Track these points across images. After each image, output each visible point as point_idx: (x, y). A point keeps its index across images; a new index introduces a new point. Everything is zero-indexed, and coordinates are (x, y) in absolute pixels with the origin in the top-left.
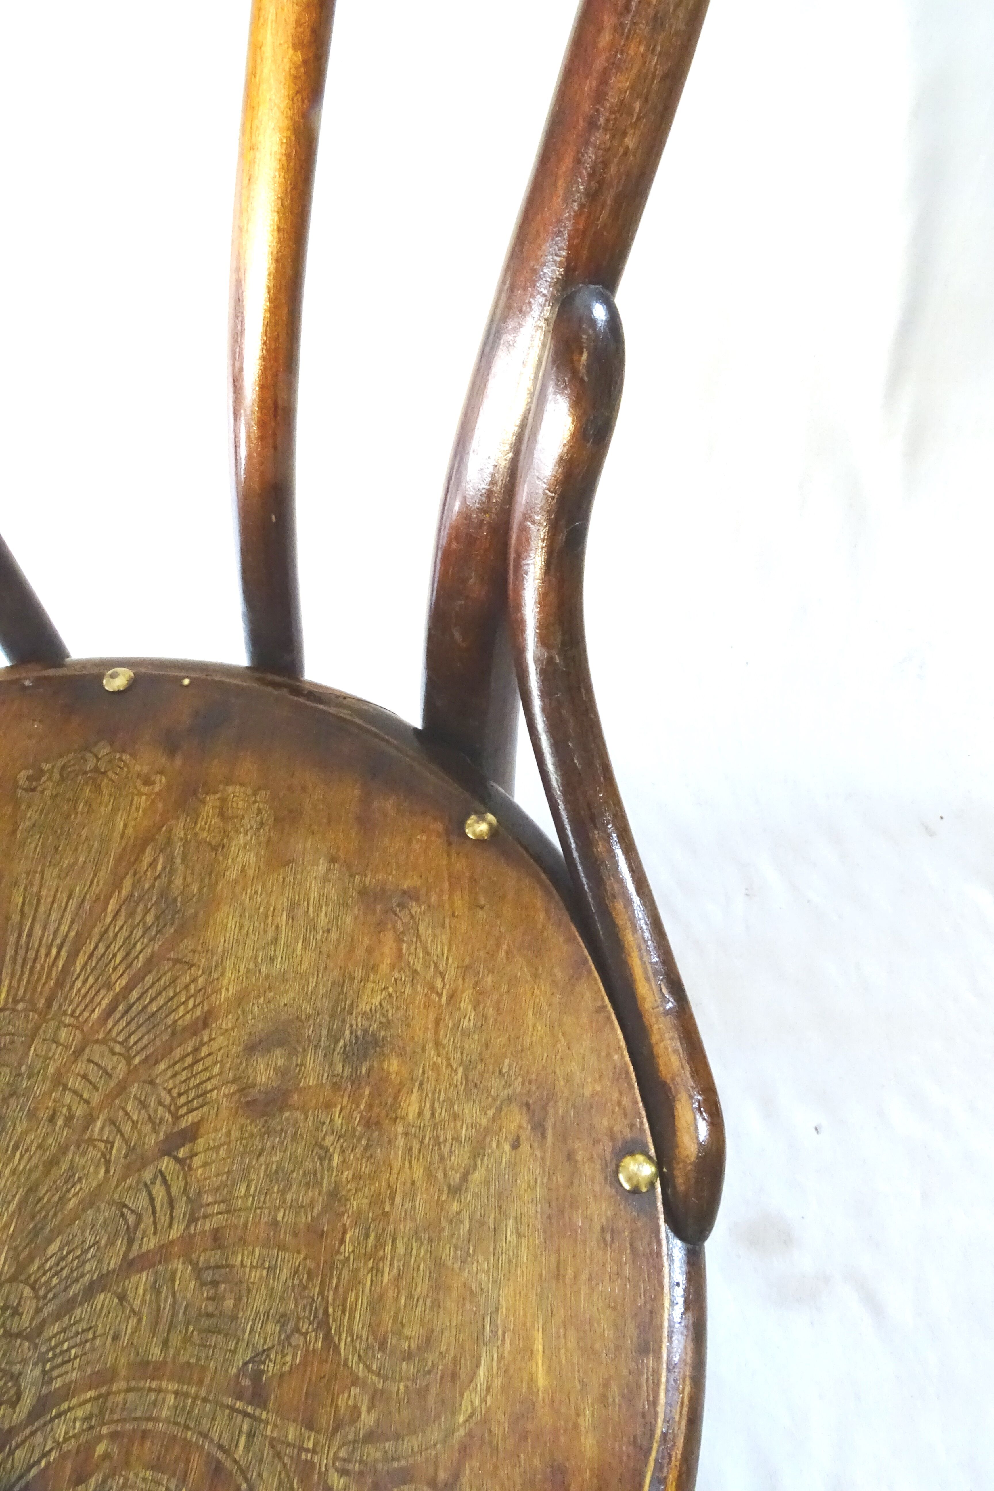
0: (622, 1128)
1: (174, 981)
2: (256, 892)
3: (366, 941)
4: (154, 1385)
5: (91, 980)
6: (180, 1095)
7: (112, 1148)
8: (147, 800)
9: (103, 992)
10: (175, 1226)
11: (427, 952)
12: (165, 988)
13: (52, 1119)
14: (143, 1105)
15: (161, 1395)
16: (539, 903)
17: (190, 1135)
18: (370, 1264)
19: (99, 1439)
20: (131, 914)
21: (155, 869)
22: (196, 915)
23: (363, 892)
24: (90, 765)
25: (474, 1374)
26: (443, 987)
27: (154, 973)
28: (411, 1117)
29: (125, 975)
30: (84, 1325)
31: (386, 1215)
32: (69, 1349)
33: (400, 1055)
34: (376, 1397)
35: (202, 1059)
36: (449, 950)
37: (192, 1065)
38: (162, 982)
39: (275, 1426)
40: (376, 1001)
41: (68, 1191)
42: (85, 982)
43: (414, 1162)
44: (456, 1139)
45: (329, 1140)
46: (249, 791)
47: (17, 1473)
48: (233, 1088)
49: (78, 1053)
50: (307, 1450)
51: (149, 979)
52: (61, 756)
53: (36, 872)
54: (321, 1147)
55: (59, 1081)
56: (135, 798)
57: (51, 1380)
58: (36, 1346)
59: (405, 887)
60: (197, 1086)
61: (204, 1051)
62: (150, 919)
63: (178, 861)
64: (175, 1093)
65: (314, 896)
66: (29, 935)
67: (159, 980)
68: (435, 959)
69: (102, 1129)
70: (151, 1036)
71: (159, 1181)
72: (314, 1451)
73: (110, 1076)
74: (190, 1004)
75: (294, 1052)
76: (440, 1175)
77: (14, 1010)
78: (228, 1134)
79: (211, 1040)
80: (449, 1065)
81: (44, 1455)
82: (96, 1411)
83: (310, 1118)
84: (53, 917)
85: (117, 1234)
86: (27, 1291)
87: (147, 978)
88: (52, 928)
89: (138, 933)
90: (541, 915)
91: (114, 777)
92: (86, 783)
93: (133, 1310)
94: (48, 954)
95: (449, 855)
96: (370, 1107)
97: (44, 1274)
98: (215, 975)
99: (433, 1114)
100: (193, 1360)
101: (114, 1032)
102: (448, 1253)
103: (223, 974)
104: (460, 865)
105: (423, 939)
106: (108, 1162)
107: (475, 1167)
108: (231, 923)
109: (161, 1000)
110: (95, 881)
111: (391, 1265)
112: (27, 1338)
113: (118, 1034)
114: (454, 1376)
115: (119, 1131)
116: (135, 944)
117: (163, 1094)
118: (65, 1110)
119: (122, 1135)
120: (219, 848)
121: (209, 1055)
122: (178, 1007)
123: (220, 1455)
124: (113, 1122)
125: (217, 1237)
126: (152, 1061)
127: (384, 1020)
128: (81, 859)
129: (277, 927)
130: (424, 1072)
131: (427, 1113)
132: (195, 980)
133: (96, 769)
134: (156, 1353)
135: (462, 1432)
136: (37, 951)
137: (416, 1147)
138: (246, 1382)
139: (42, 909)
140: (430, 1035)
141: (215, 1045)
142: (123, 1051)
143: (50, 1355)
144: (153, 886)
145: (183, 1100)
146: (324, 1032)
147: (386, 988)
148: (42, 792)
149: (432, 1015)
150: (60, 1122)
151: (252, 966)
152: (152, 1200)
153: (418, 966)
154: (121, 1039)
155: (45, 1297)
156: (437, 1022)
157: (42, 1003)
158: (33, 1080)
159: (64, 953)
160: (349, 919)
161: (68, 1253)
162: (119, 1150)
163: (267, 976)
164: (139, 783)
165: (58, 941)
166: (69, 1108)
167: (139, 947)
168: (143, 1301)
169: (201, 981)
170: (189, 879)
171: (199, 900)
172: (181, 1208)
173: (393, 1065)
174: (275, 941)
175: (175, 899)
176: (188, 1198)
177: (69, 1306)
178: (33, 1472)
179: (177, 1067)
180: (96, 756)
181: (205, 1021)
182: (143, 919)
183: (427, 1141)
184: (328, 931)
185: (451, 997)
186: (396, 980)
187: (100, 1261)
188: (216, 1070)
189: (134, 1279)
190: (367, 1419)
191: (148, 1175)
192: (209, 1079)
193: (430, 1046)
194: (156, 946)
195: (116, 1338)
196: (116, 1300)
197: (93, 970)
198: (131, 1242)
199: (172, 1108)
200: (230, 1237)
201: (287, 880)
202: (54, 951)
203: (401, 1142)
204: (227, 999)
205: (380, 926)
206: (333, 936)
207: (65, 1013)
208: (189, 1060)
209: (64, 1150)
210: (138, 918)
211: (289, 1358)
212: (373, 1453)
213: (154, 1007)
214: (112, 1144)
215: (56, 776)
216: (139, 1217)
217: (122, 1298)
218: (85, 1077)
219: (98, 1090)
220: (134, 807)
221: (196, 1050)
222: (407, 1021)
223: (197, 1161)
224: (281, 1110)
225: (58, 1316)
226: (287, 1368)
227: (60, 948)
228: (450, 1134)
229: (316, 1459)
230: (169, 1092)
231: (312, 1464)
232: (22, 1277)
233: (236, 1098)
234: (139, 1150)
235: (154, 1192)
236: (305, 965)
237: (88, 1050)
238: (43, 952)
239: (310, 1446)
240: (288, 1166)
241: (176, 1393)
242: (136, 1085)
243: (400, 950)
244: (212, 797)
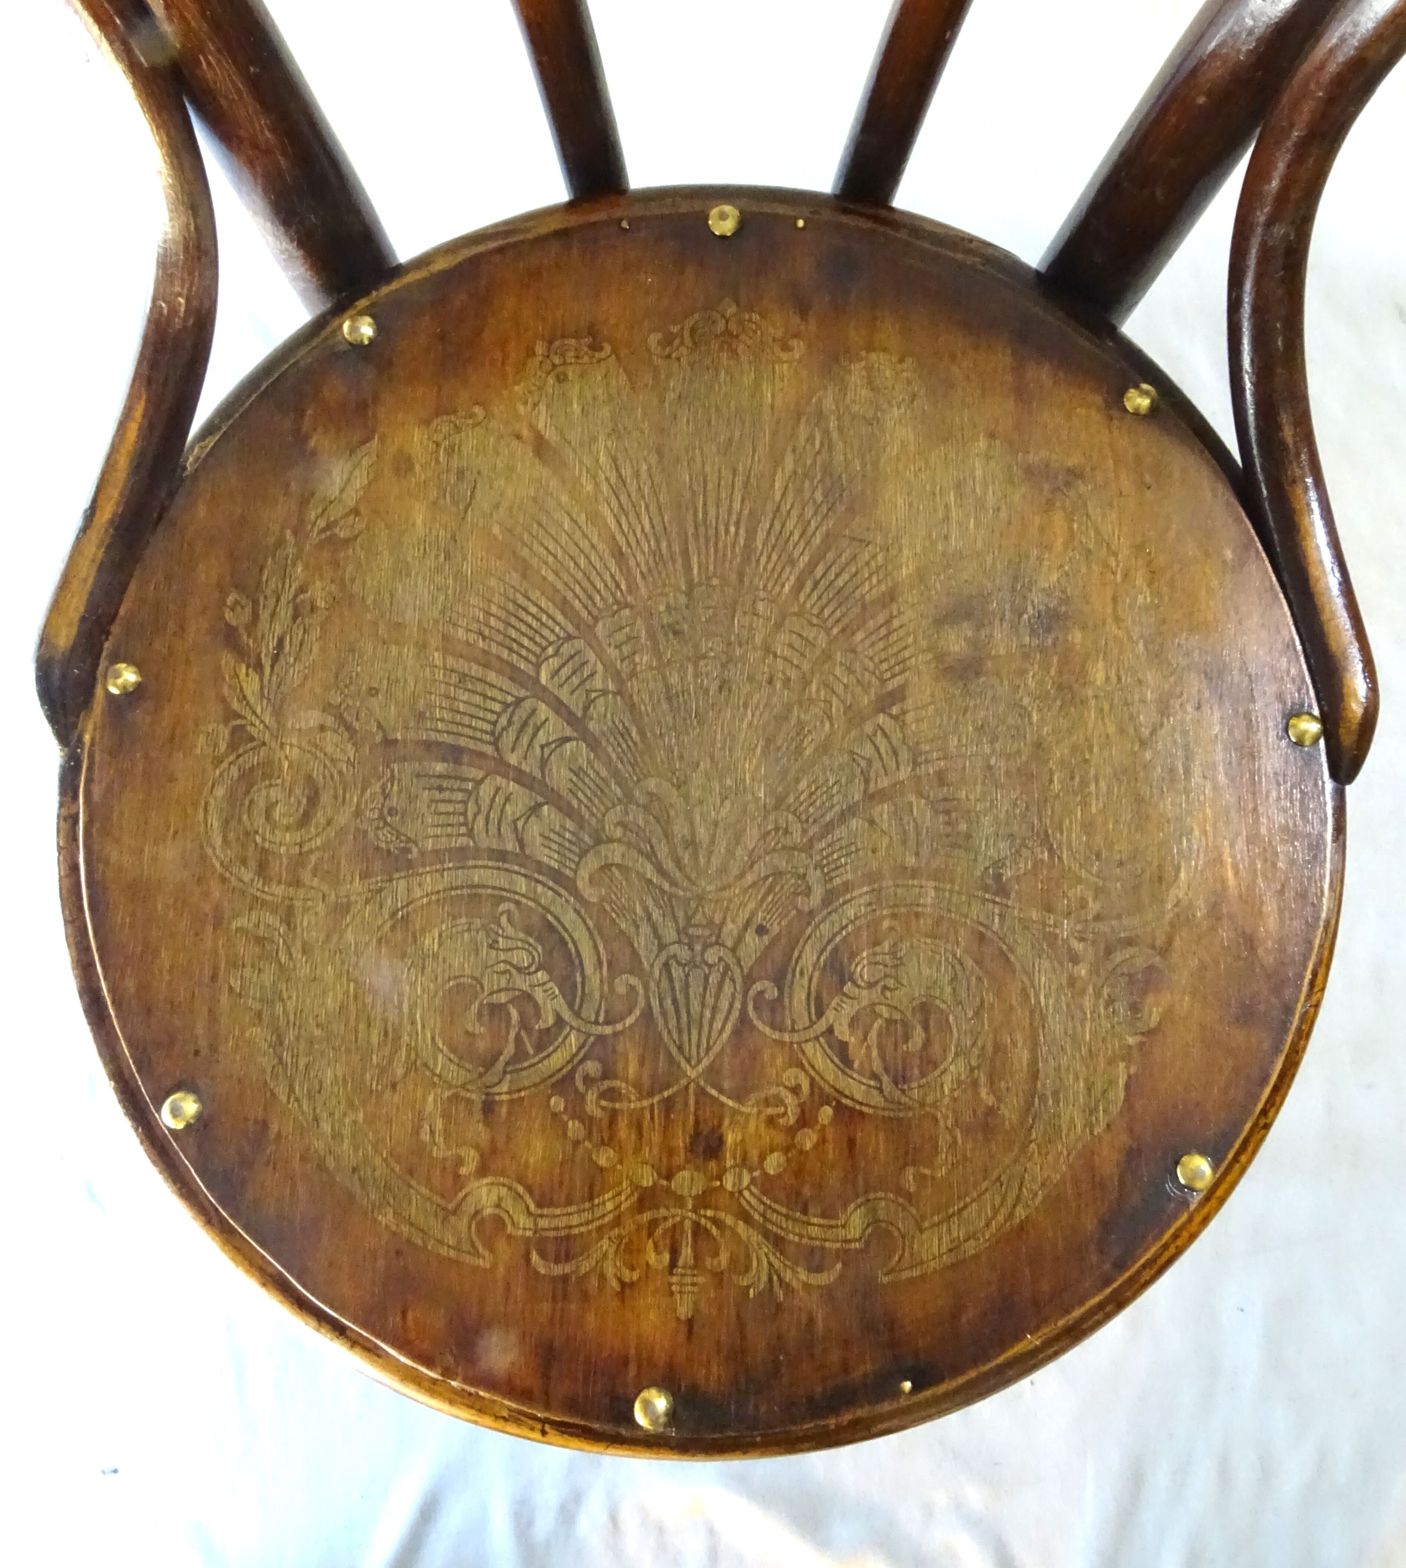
0: (1292, 694)
1: (854, 558)
2: (920, 470)
3: (1037, 520)
4: (916, 882)
5: (774, 557)
6: (881, 662)
7: (831, 707)
8: (790, 367)
9: (788, 569)
10: (902, 768)
11: (1098, 532)
12: (847, 564)
13: (770, 682)
14: (850, 670)
15: (923, 890)
16: (1205, 483)
17: (898, 695)
18: (1079, 798)
19: (883, 918)
20: (800, 490)
21: (813, 444)
22: (863, 493)
23: (1029, 471)
24: (721, 326)
25: (1177, 876)
26: (1117, 566)
27: (834, 549)
28: (1099, 683)
29: (806, 552)
30: (844, 843)
31: (1086, 761)
32: (839, 858)
33: (1084, 628)
34: (1098, 892)
35: (895, 630)
36: (1119, 531)
37: (887, 636)
38: (843, 559)
39: (1020, 910)
40: (1054, 577)
41: (802, 741)
42: (769, 558)
43: (1107, 721)
44: (1143, 701)
45: (1026, 701)
46: (895, 359)
47: (826, 939)
48: (930, 656)
49: (779, 626)
50: (1050, 926)
51: (830, 556)
52: (686, 317)
53: (694, 448)
54: (1021, 707)
55: (767, 649)
56: (777, 366)
57: (831, 880)
58: (811, 857)
59: (1070, 464)
60: (896, 654)
61: (896, 623)
62: (819, 497)
63: (835, 435)
64: (876, 660)
65: (979, 473)
66: (705, 513)
67: (840, 556)
68: (1106, 537)
69: (818, 691)
70: (844, 609)
71: (879, 733)
72: (1055, 926)
73: (814, 646)
74: (874, 580)
75: (980, 626)
76: (1131, 731)
77: (709, 585)
78: (932, 695)
79: (900, 613)
80: (1130, 638)
81: (843, 928)
82: (874, 900)
83: (1006, 683)
84: (723, 495)
85: (853, 776)
86: (791, 817)
87: (828, 556)
88: (725, 504)
89: (809, 512)
90: (1208, 495)
91: (749, 342)
92: (721, 349)
93: (883, 831)
94: (727, 531)
95: (1111, 432)
96: (1060, 673)
97: (802, 804)
98: (894, 552)
99: (1119, 679)
100: (943, 867)
101: (808, 606)
102: (1145, 791)
103: (901, 550)
104: (1124, 442)
105: (1093, 518)
106: (830, 718)
107: (1162, 725)
108: (900, 501)
109: (845, 576)
110: (756, 458)
111: (1097, 799)
112: (801, 850)
113: (813, 606)
114: (1160, 879)
115: (834, 692)
116: (809, 522)
117: (866, 661)
118: (780, 675)
119: (837, 696)
120: (874, 422)
121: (901, 627)
122: (863, 583)
123: (982, 929)
124: (826, 685)
125: (941, 778)
126: (849, 632)
127: (1063, 596)
128: (737, 434)
129: (946, 506)
130: (1106, 643)
131: (1114, 680)
132: (874, 557)
133: (727, 332)
134: (911, 861)
135: (1171, 915)
136: (716, 529)
137: (1106, 708)
138: (990, 882)
139: (710, 486)
140: (1109, 611)
141: (905, 619)
142: (820, 623)
143: (825, 862)
144: (815, 462)
145: (885, 666)
146: (1008, 607)
147: (1061, 566)
148: (678, 359)
149: (1109, 592)
150: (779, 685)
151: (927, 544)
152: (877, 749)
153: (1092, 546)
154: (815, 611)
155: (807, 821)
156: (1115, 599)
157: (733, 577)
158: (745, 647)
159: (742, 532)
160: (1017, 498)
161: (817, 789)
162: (838, 710)
163: (944, 554)
164: (777, 349)
165: (734, 518)
166: (784, 673)
167: (813, 524)
168: (890, 825)
169: (880, 558)
170: (850, 456)
171: (864, 476)
172: (904, 755)
173: (1077, 637)
174: (947, 518)
175: (840, 477)
176: (908, 747)
177: (829, 828)
178: (838, 939)
179: (874, 638)
180: (723, 316)
181: (891, 596)
182: (812, 497)
183: (1116, 701)
184: (998, 509)
185: (1125, 576)
186: (1070, 559)
187: (845, 796)
188: (910, 640)
189: (878, 809)
190: (1094, 907)
191: (868, 728)
192: (905, 648)
193: (1109, 620)
194: (831, 523)
195: (874, 851)
196: (867, 824)
197: (773, 548)
198: (867, 781)
199: (877, 672)
200: (952, 777)
201: (949, 456)
202: (732, 529)
203: (1093, 703)
204: (909, 576)
205: (1049, 506)
206: (1003, 514)
207: (757, 589)
208: (883, 631)
209: (789, 708)
210: (807, 495)
211: (1022, 865)
212: (1103, 927)
213: (840, 582)
214: (830, 703)
215: (688, 341)
216: (869, 762)
217: (872, 822)
218: (791, 646)
219: (805, 657)
220: (777, 377)
221: (888, 622)
222: (1086, 599)
223: (910, 717)
224: (978, 674)
225: (823, 836)
226: (1022, 871)
227: (737, 524)
228: (1137, 697)
229: (1058, 931)
230: (871, 658)
231: (1056, 936)
232: (783, 807)
233: (933, 665)
234: (855, 708)
235: (878, 742)
236: (979, 543)
237: (787, 621)
238: (722, 529)
239: (1052, 922)
240: (993, 722)
241: (935, 888)
242: (839, 654)
243: (1071, 529)
244: (857, 365)
